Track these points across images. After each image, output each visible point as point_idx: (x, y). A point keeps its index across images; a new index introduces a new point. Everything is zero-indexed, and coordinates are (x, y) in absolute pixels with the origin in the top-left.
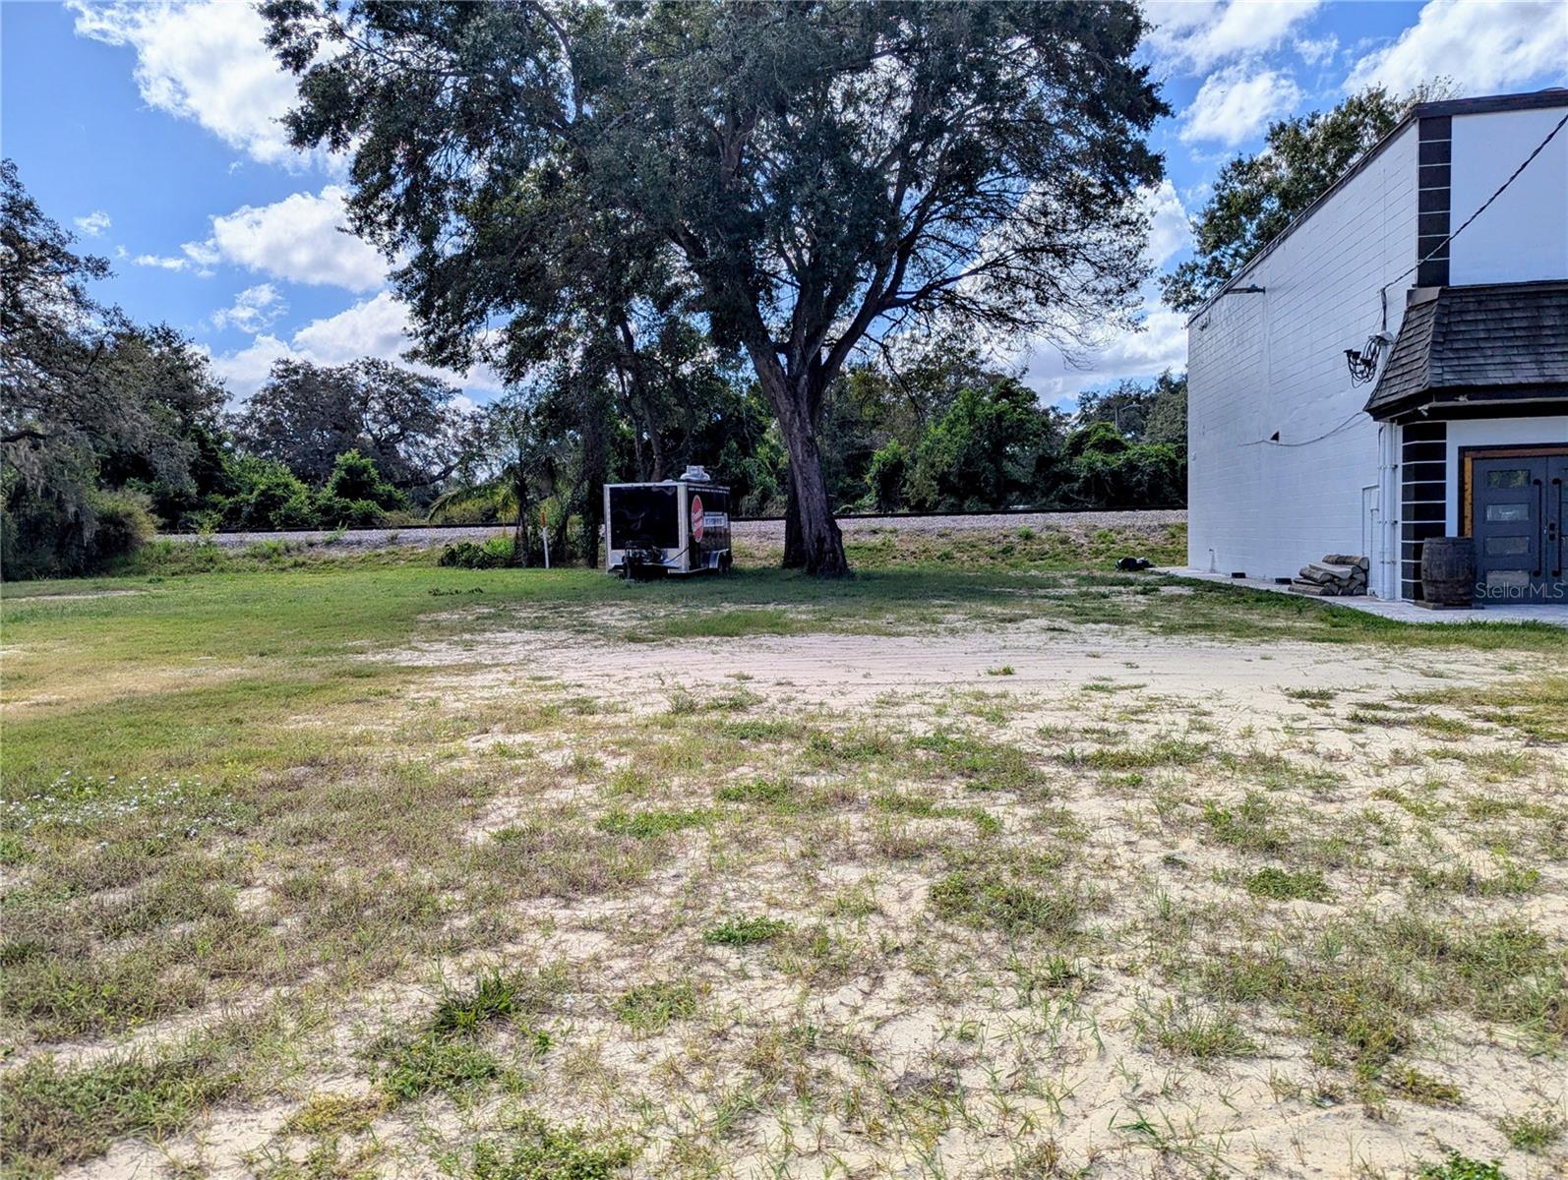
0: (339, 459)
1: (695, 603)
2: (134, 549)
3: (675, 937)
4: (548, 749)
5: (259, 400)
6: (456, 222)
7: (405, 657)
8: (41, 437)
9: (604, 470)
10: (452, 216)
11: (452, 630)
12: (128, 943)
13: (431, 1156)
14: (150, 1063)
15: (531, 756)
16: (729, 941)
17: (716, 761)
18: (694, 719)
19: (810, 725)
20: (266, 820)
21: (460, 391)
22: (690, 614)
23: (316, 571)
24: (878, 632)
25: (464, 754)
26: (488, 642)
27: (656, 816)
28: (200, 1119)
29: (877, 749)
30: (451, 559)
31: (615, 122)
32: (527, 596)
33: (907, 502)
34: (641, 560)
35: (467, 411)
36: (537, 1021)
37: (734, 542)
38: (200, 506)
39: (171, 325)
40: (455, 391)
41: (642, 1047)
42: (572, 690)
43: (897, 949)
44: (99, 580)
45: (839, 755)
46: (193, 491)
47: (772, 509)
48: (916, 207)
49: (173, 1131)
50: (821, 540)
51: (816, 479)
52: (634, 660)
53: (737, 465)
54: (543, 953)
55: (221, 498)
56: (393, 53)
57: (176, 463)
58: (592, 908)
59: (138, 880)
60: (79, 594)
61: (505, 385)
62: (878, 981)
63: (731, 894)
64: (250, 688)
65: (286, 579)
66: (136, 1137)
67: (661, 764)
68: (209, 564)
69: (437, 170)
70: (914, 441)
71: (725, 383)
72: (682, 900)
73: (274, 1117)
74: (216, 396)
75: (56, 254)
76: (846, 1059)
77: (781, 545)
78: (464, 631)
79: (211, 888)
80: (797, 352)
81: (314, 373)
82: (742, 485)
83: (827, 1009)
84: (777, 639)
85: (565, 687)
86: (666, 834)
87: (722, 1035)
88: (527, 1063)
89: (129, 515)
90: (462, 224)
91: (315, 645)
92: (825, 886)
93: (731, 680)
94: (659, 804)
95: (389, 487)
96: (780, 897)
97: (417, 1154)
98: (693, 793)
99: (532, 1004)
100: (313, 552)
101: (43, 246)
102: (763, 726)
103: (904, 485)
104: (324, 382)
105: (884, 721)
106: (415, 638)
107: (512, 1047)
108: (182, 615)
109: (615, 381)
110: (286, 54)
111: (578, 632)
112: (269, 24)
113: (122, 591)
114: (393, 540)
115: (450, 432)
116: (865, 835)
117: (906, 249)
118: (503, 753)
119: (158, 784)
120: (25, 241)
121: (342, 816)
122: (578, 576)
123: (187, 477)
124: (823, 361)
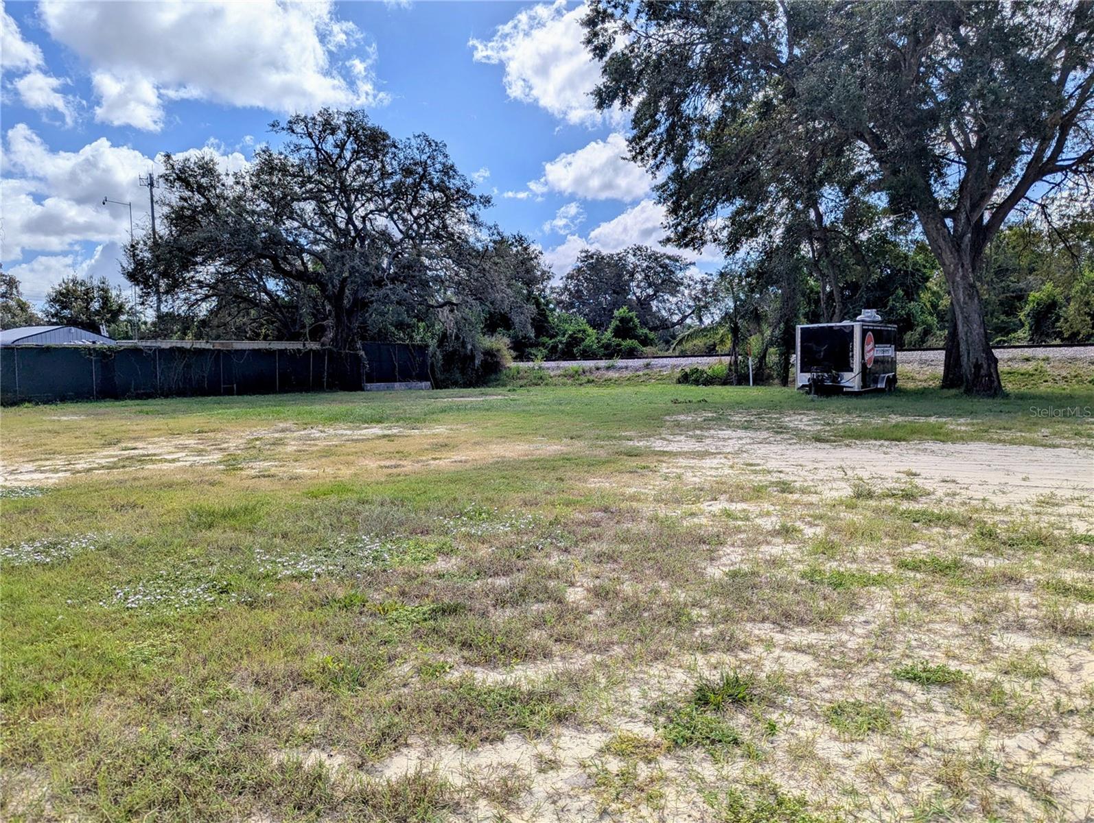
0: (616, 313)
1: (866, 414)
2: (500, 371)
3: (869, 669)
4: (761, 515)
5: (570, 277)
6: (699, 146)
7: (658, 445)
8: (456, 305)
9: (795, 315)
10: (696, 143)
11: (688, 427)
12: (509, 612)
13: (698, 791)
14: (525, 687)
15: (748, 519)
16: (915, 679)
17: (892, 537)
18: (873, 503)
19: (975, 516)
20: (581, 544)
21: (694, 264)
22: (864, 422)
23: (600, 386)
24: (1034, 443)
25: (702, 514)
26: (712, 437)
27: (846, 574)
28: (553, 731)
29: (1040, 541)
30: (685, 379)
31: (818, 56)
32: (737, 406)
33: (1059, 335)
34: (823, 380)
35: (698, 277)
36: (764, 712)
37: (899, 368)
38: (536, 345)
39: (522, 234)
40: (690, 264)
41: (847, 748)
42: (775, 475)
43: (1072, 711)
44: (483, 389)
45: (1004, 543)
46: (533, 335)
47: (931, 341)
48: (1080, 86)
49: (539, 735)
50: (978, 367)
51: (975, 317)
52: (821, 455)
53: (903, 308)
54: (766, 662)
55: (547, 339)
56: (663, 36)
57: (523, 319)
58: (800, 636)
59: (512, 573)
60: (471, 397)
61: (726, 257)
62: (1054, 735)
63: (914, 643)
64: (566, 459)
65: (583, 390)
66: (519, 733)
67: (848, 536)
68: (540, 380)
69: (687, 112)
70: (1069, 284)
71: (896, 245)
72: (873, 640)
73: (597, 740)
74: (546, 276)
75: (463, 195)
76: (1027, 794)
77: (940, 370)
78: (696, 428)
79: (552, 584)
80: (963, 217)
81: (603, 258)
82: (907, 323)
83: (1007, 750)
84: (940, 445)
85: (769, 472)
86: (855, 588)
87: (913, 752)
88: (760, 741)
89: (498, 350)
90: (702, 147)
91: (603, 433)
92: (998, 648)
93: (901, 475)
94: (848, 565)
95: (646, 331)
96: (957, 651)
97: (688, 786)
98: (876, 560)
99: (762, 699)
100: (598, 373)
101: (458, 191)
102: (933, 513)
103: (1057, 320)
104: (608, 263)
105: (1046, 518)
106: (665, 433)
107: (749, 726)
108: (528, 412)
109: (806, 249)
110: (596, 48)
111: (777, 433)
112: (586, 31)
113: (494, 396)
114: (647, 366)
115: (686, 292)
116: (1034, 612)
117: (1067, 124)
118: (729, 516)
119: (520, 515)
120: (449, 189)
121: (625, 547)
122: (773, 392)
123: (529, 327)
124: (985, 221)
